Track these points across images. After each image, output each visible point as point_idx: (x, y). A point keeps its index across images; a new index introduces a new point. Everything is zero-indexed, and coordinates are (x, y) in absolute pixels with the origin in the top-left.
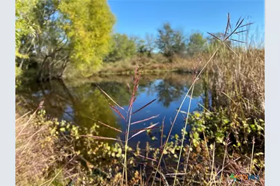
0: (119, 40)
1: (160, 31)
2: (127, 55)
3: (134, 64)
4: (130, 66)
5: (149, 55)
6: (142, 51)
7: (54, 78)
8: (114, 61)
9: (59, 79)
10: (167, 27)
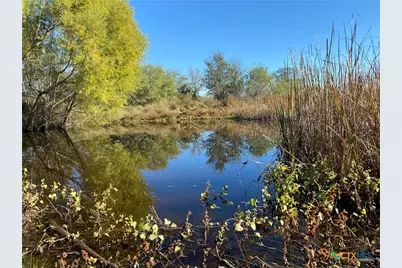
0: (151, 73)
1: (209, 65)
2: (163, 96)
3: (173, 108)
4: (167, 110)
5: (194, 97)
6: (184, 91)
7: (52, 127)
8: (144, 104)
9: (60, 128)
10: (218, 59)
